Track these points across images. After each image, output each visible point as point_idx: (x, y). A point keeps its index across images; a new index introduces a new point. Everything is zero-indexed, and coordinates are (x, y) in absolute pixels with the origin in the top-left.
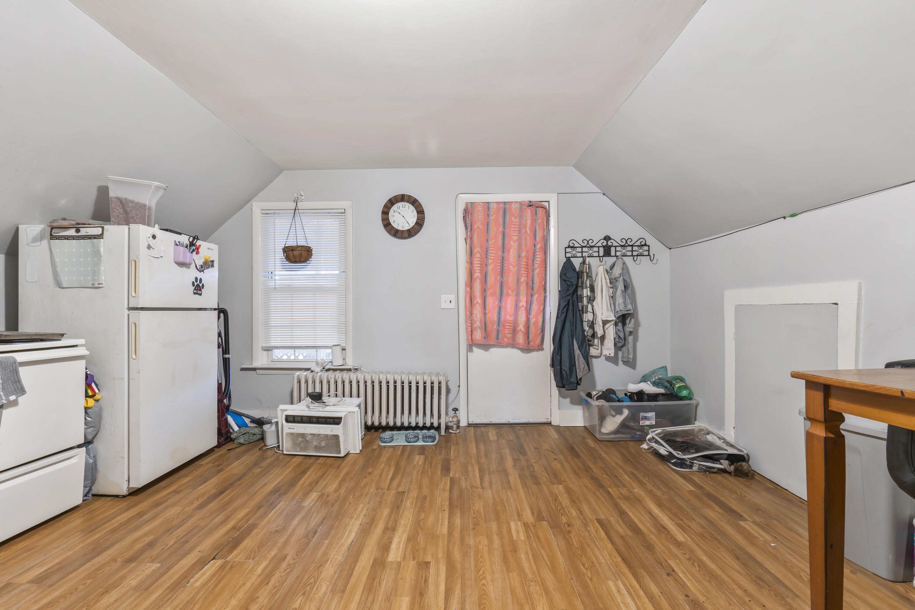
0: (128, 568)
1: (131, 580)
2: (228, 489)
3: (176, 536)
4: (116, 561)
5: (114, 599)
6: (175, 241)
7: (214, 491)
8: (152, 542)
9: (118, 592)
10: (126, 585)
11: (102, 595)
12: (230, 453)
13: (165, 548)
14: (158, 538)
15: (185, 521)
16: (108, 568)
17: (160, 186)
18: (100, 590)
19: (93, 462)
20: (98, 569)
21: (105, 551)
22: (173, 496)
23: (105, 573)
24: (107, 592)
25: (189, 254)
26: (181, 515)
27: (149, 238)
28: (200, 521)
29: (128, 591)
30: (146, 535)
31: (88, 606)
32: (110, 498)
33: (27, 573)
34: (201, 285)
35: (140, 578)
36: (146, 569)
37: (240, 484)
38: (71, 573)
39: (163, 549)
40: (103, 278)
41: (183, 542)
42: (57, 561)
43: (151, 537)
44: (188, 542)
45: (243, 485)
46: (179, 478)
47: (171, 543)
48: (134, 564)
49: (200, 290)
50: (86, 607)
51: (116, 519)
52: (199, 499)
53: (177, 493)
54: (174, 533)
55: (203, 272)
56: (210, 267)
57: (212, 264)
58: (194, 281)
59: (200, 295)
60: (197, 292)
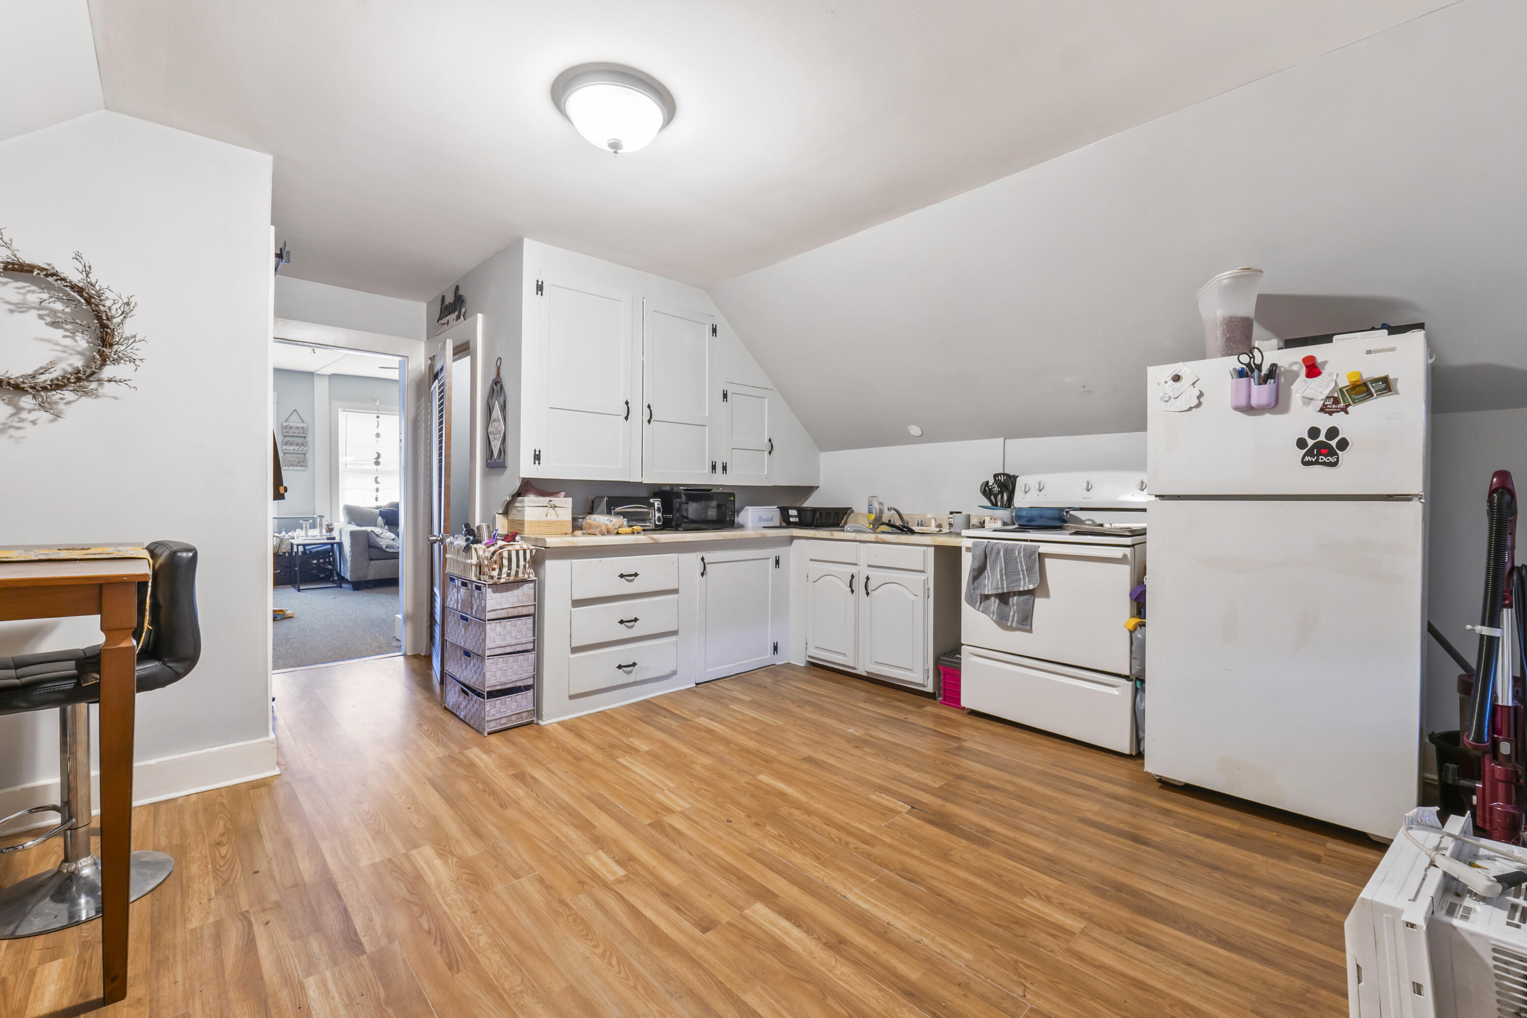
27: (1166, 382)
49: (1331, 452)
55: (1343, 413)
56: (1372, 396)
57: (1386, 385)
58: (1306, 437)
59: (1334, 464)
60: (1318, 459)
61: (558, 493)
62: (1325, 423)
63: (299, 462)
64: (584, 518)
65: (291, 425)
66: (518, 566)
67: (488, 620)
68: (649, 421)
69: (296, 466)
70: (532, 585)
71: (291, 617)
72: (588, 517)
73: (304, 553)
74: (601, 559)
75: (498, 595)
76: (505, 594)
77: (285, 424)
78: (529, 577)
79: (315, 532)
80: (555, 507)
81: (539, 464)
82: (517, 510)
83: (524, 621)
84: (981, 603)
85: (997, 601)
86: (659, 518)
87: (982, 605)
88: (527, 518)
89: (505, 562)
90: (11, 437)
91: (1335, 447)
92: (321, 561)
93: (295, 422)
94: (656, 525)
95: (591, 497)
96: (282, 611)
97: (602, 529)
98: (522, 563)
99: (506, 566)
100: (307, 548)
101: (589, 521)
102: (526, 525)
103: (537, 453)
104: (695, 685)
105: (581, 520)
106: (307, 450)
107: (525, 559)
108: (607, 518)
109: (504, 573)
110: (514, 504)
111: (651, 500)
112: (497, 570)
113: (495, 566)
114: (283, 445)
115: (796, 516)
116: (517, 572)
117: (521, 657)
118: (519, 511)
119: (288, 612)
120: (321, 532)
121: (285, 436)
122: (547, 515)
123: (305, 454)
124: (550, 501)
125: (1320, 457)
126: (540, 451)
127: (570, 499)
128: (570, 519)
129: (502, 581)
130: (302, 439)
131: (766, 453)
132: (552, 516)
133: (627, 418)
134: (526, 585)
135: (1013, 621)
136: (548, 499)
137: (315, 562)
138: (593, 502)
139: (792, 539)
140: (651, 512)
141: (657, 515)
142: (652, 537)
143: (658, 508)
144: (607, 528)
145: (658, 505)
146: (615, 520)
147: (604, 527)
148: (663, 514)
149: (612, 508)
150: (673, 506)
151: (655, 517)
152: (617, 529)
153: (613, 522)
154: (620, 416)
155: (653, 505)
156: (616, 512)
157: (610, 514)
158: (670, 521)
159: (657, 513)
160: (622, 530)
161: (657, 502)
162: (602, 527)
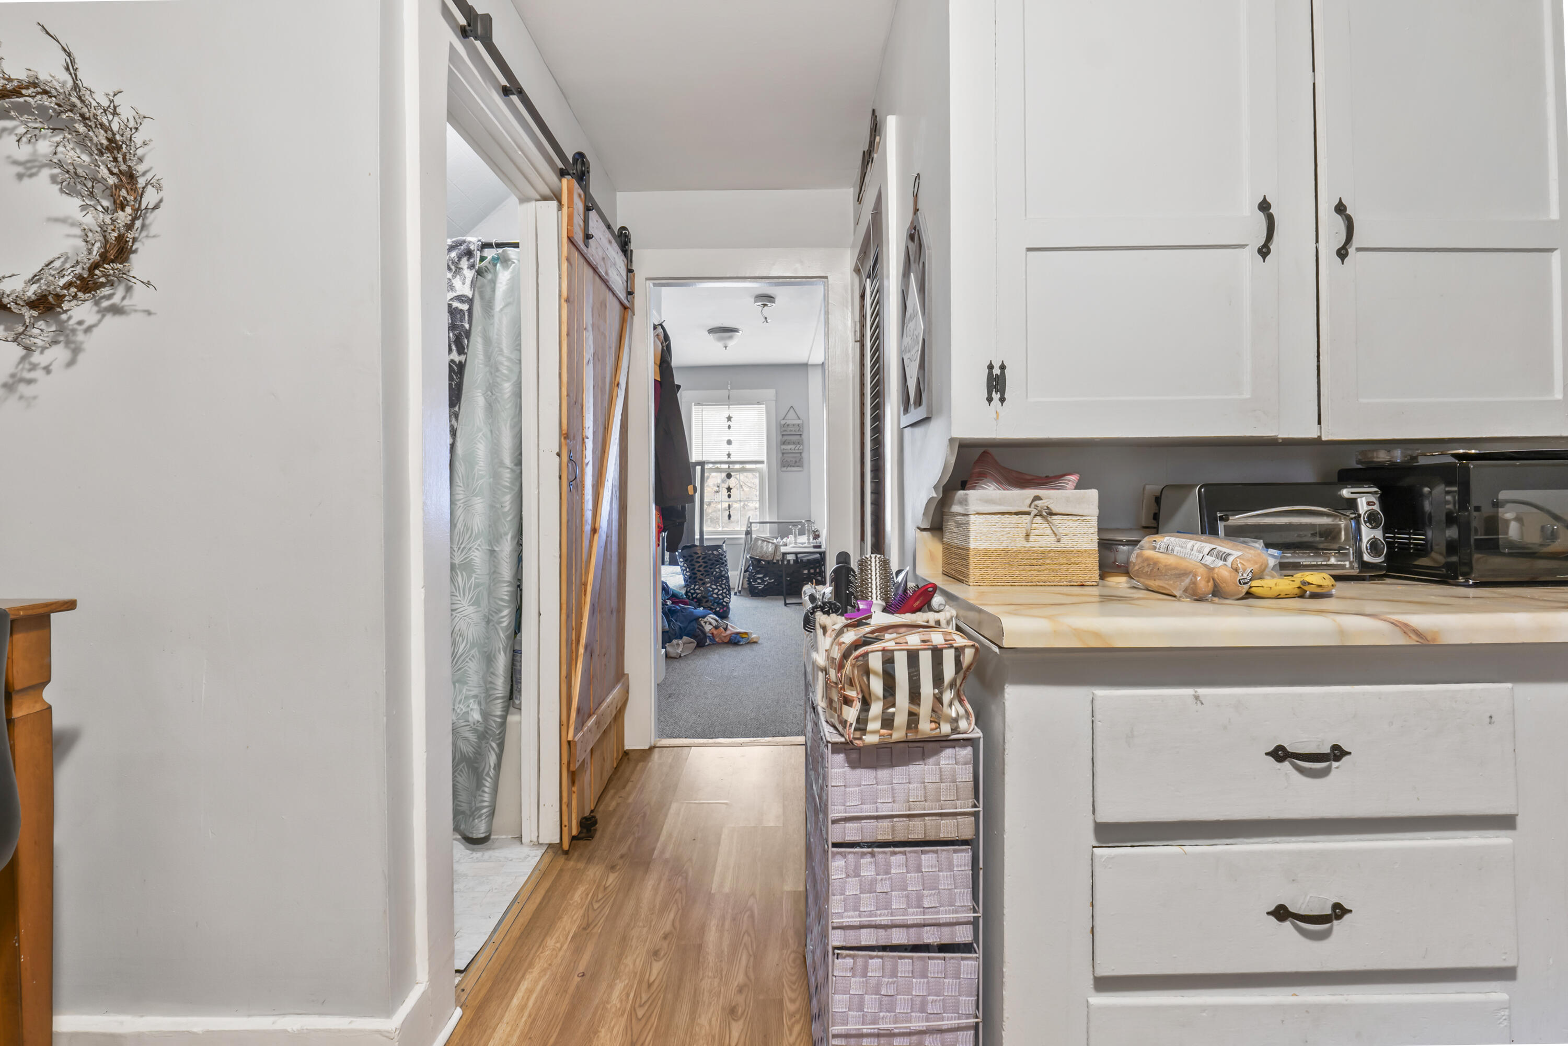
61: (1060, 477)
63: (796, 462)
64: (1135, 543)
65: (789, 422)
66: (915, 696)
67: (835, 845)
68: (1342, 253)
69: (793, 467)
70: (967, 752)
71: (755, 642)
72: (1146, 541)
73: (796, 561)
74: (1202, 691)
75: (866, 776)
76: (883, 774)
77: (783, 422)
78: (955, 730)
79: (803, 539)
80: (1051, 514)
81: (1002, 400)
82: (956, 522)
83: (943, 855)
86: (1374, 546)
88: (973, 545)
89: (877, 686)
90: (21, 397)
92: (812, 571)
93: (792, 420)
94: (1364, 565)
95: (1153, 488)
96: (746, 633)
97: (1194, 583)
98: (927, 688)
99: (878, 699)
100: (799, 556)
101: (1149, 553)
102: (972, 560)
103: (997, 371)
105: (1126, 548)
106: (803, 449)
107: (938, 679)
108: (1207, 547)
109: (875, 719)
110: (950, 506)
111: (1346, 493)
112: (857, 705)
113: (852, 693)
114: (781, 445)
116: (913, 718)
117: (935, 964)
118: (959, 525)
119: (754, 636)
120: (809, 539)
121: (783, 435)
122: (1028, 535)
123: (801, 453)
124: (1037, 498)
126: (1003, 367)
127: (1093, 494)
128: (1095, 546)
129: (870, 739)
130: (798, 437)
132: (1042, 537)
133: (1264, 251)
134: (949, 752)
136: (1031, 493)
137: (806, 572)
138: (1158, 500)
140: (1343, 526)
141: (1368, 535)
142: (1406, 622)
143: (1368, 513)
144: (1214, 579)
145: (1369, 504)
146: (1239, 553)
147: (1202, 576)
148: (1386, 530)
149: (1218, 515)
150: (1423, 507)
151: (1361, 540)
152: (1246, 581)
153: (1230, 559)
154: (1243, 246)
155: (1352, 504)
156: (1229, 525)
157: (1214, 532)
158: (1412, 551)
159: (1364, 529)
160: (1263, 587)
161: (1363, 497)
162: (1195, 576)
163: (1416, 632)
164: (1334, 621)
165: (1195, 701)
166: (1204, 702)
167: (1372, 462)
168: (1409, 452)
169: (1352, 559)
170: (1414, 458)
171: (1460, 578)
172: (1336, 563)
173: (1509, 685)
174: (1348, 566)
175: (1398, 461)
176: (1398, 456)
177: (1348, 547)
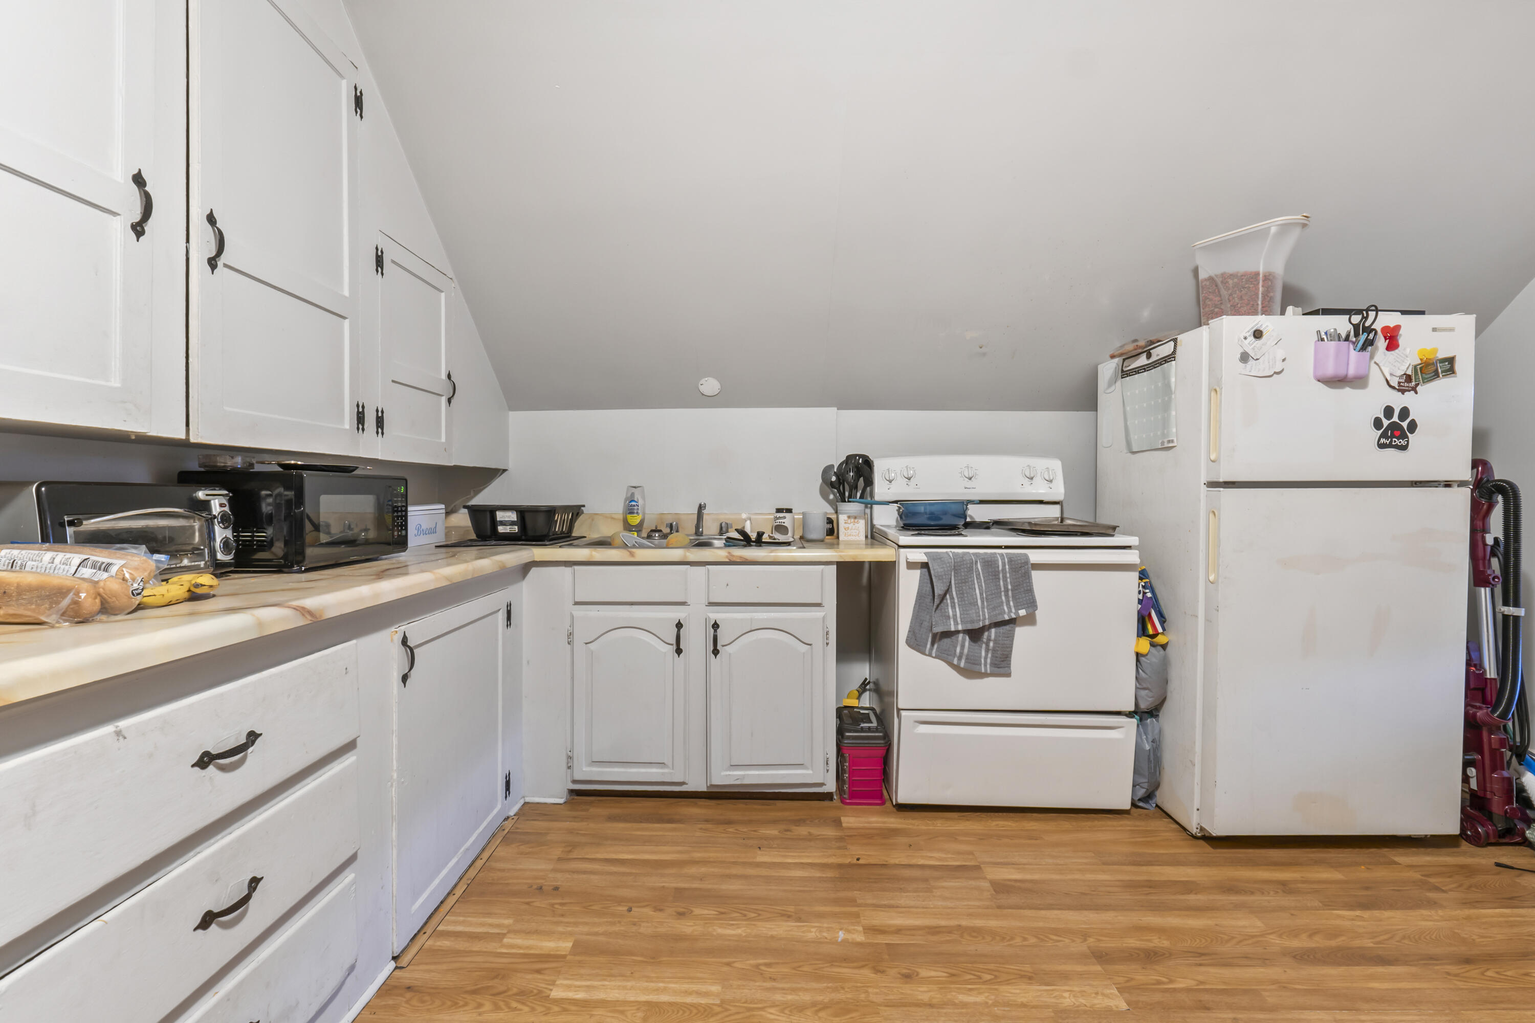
0: (1085, 968)
1: (1068, 991)
2: (1406, 963)
3: (1201, 978)
4: (1085, 940)
5: (1024, 1000)
6: (1318, 332)
7: (1368, 943)
8: (1156, 953)
9: (1039, 993)
10: (1056, 993)
11: (1022, 977)
12: (1498, 874)
13: (1163, 983)
14: (1171, 954)
15: (1247, 959)
16: (1067, 941)
17: (1293, 221)
18: (1027, 968)
19: (1149, 749)
20: (1056, 931)
21: (1091, 910)
22: (1272, 893)
23: (1057, 946)
24: (1030, 978)
25: (1354, 354)
26: (1250, 942)
27: (1245, 338)
28: (1273, 987)
29: (1048, 1007)
30: (1161, 931)
31: (996, 977)
32: (1175, 826)
33: (1002, 868)
34: (1405, 424)
35: (1082, 1000)
36: (1103, 994)
37: (1456, 975)
38: (1031, 908)
39: (1159, 983)
40: (1174, 430)
41: (1200, 1001)
42: (1036, 877)
43: (1165, 942)
44: (1208, 1009)
45: (1461, 985)
46: (1317, 862)
47: (1180, 984)
48: (1098, 968)
49: (1404, 436)
50: (993, 977)
51: (1150, 868)
52: (1317, 938)
53: (1284, 892)
54: (1203, 969)
55: (1413, 392)
56: (1439, 377)
57: (1449, 366)
58: (1382, 416)
59: (1404, 448)
60: (1391, 441)
62: (1398, 401)
68: (212, 263)
74: (124, 723)
84: (933, 644)
85: (967, 638)
86: (226, 543)
87: (936, 646)
91: (1405, 428)
94: (217, 564)
97: (76, 602)
104: (392, 964)
111: (201, 495)
115: (512, 523)
125: (1394, 439)
131: (444, 400)
133: (138, 229)
135: (985, 665)
139: (526, 568)
140: (197, 527)
141: (221, 534)
142: (303, 606)
143: (221, 514)
144: (99, 594)
145: (221, 505)
146: (122, 562)
147: (87, 592)
148: (234, 530)
149: (66, 519)
150: (260, 508)
151: (214, 539)
152: (139, 591)
153: (114, 570)
154: (115, 214)
155: (205, 506)
156: (80, 531)
157: (61, 539)
158: (255, 547)
159: (217, 529)
160: (155, 595)
161: (215, 499)
162: (77, 594)
163: (310, 613)
164: (253, 615)
165: (116, 738)
166: (126, 736)
167: (216, 466)
168: (248, 460)
169: (207, 559)
170: (252, 465)
171: (295, 566)
172: (190, 564)
173: (354, 642)
174: (202, 566)
175: (239, 466)
176: (238, 462)
177: (202, 548)
